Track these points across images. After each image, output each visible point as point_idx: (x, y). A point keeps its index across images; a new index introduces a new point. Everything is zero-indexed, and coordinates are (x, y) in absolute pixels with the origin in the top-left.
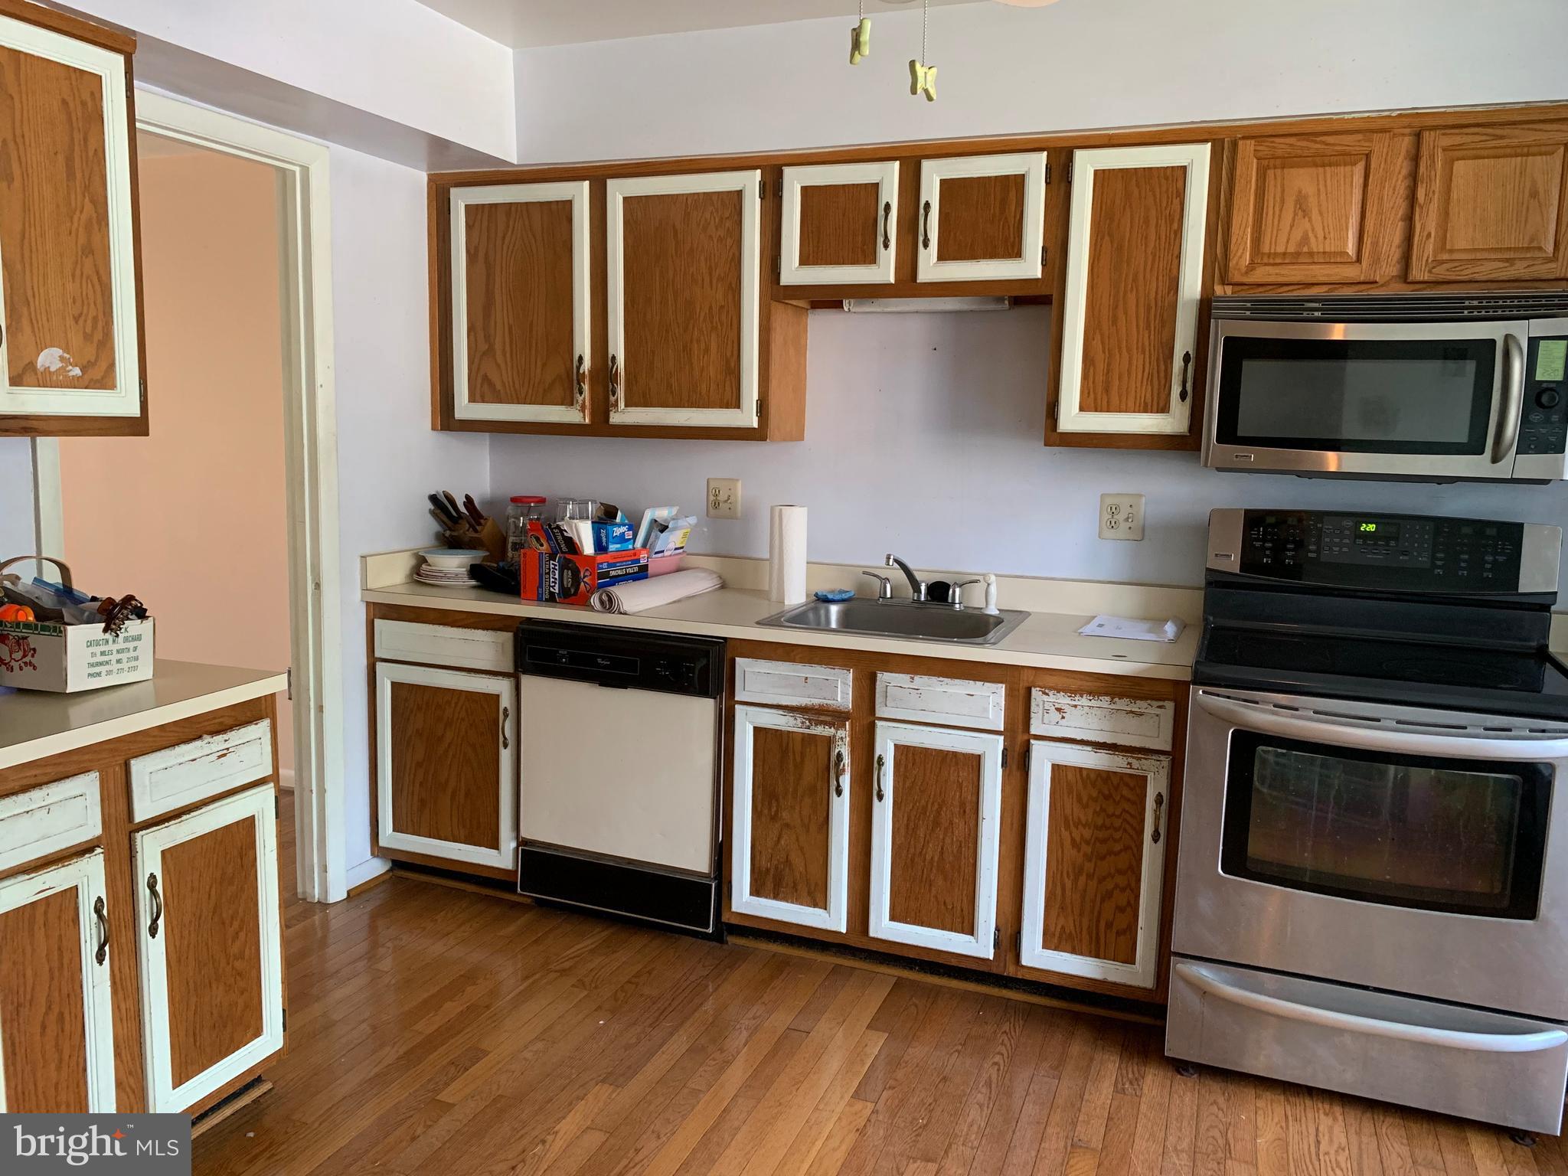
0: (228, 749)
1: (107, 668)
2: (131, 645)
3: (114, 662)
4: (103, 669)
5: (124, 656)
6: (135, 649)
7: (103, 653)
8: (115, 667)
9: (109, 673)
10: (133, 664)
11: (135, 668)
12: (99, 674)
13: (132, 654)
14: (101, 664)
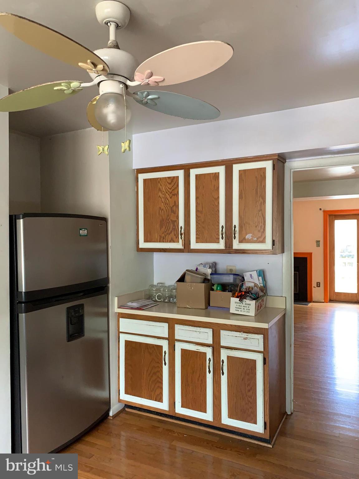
0: (247, 338)
1: (241, 310)
2: (248, 306)
3: (242, 309)
4: (240, 310)
5: (245, 308)
6: (249, 307)
7: (239, 306)
8: (243, 310)
9: (241, 311)
10: (248, 311)
11: (249, 312)
12: (238, 311)
13: (247, 308)
14: (239, 308)
